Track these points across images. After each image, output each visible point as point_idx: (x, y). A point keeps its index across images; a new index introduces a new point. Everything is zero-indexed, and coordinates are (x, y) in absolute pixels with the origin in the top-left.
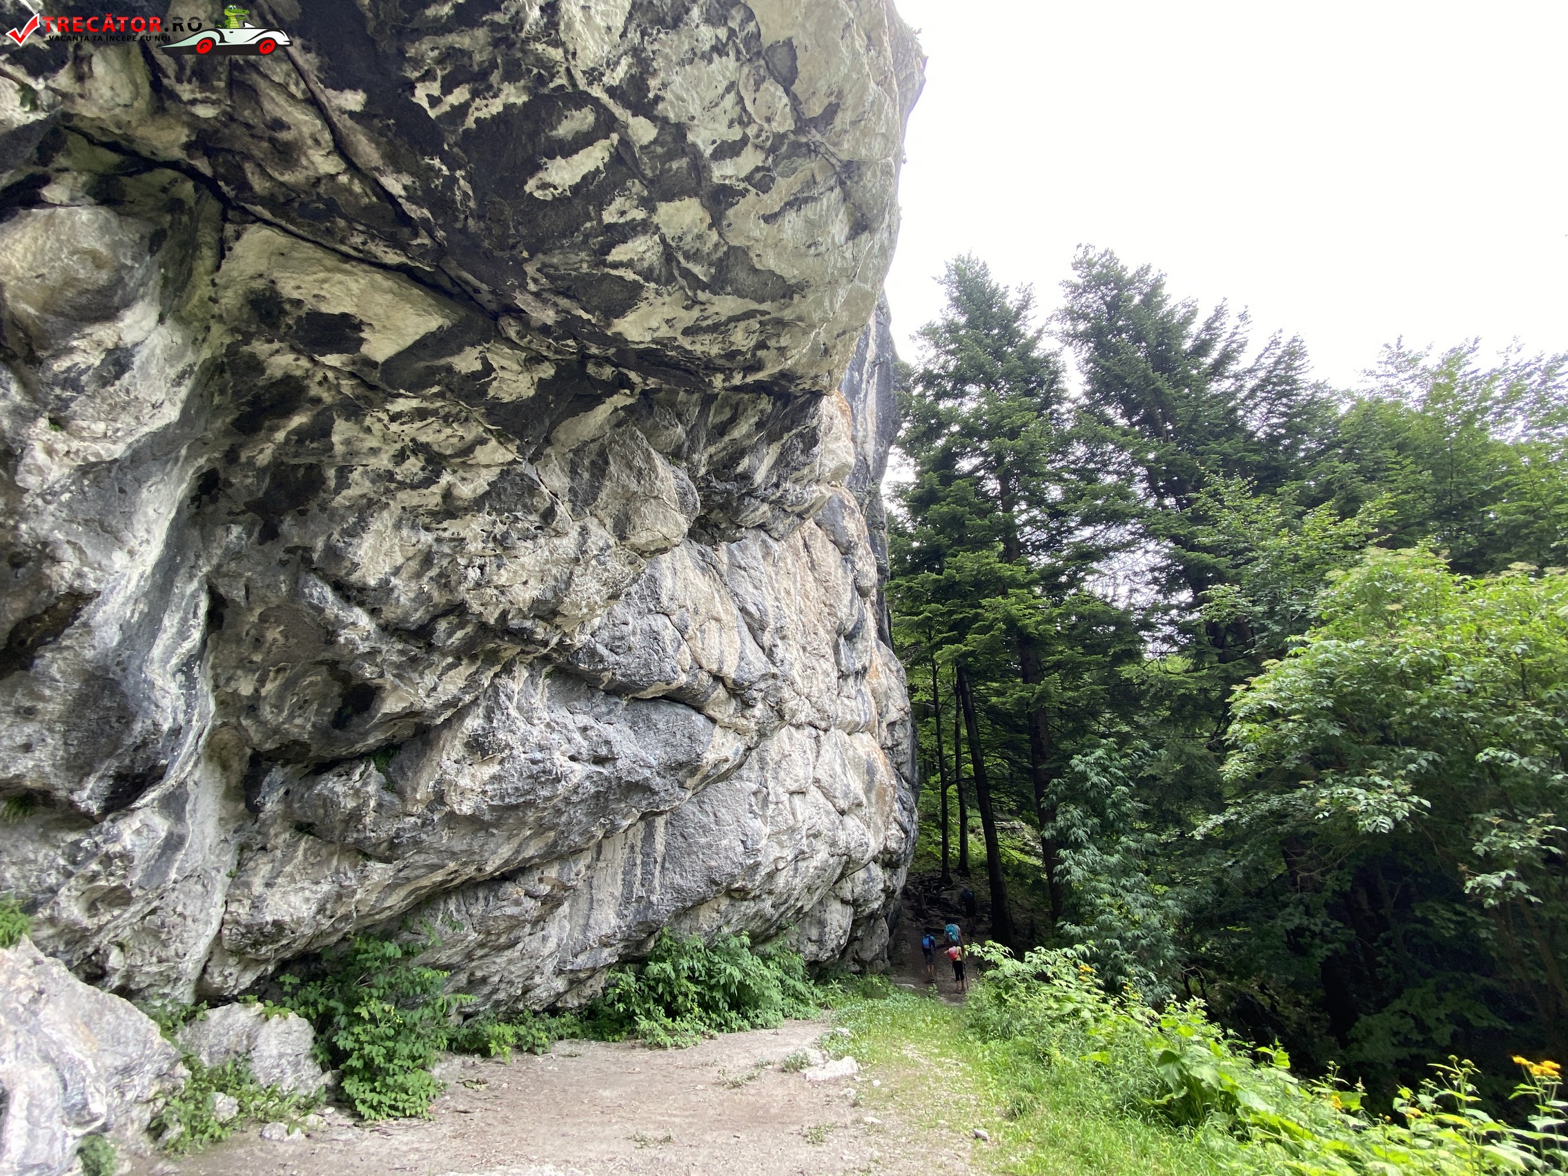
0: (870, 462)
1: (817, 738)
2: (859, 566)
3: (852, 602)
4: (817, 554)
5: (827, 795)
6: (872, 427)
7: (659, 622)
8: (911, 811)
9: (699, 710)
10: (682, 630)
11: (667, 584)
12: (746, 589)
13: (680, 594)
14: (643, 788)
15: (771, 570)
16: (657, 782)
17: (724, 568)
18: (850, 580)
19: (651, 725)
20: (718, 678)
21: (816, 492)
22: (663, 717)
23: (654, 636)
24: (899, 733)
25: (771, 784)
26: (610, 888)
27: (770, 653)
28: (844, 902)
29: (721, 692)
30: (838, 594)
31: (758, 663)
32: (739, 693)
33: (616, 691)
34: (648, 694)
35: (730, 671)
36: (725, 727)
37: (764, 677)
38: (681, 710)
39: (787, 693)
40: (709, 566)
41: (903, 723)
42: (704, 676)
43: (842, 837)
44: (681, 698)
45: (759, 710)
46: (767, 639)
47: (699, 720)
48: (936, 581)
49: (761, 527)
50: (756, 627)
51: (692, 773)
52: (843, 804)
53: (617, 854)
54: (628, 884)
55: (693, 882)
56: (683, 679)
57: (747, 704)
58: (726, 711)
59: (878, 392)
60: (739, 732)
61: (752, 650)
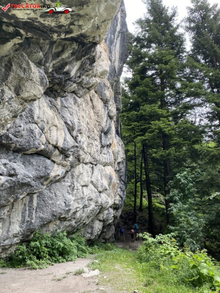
0: (116, 69)
1: (93, 168)
2: (110, 108)
3: (107, 121)
4: (95, 103)
5: (96, 187)
6: (117, 56)
7: (33, 126)
8: (124, 191)
9: (49, 158)
10: (42, 129)
11: (37, 112)
12: (67, 115)
13: (42, 116)
14: (28, 185)
15: (77, 109)
16: (33, 183)
17: (59, 107)
18: (107, 113)
19: (30, 163)
20: (56, 147)
21: (95, 80)
22: (35, 160)
23: (32, 131)
24: (121, 166)
25: (75, 183)
26: (17, 218)
27: (75, 139)
28: (100, 221)
29: (57, 152)
30: (102, 118)
31: (71, 142)
32: (64, 152)
33: (17, 151)
34: (29, 152)
35: (60, 144)
36: (58, 164)
37: (73, 147)
38: (42, 158)
39: (81, 152)
40: (53, 106)
41: (123, 162)
42: (50, 146)
43: (100, 200)
44: (42, 154)
45: (71, 158)
46: (74, 133)
47: (48, 162)
48: (137, 114)
49: (74, 92)
50: (70, 129)
51: (46, 180)
52: (100, 189)
53: (19, 207)
54: (23, 217)
55: (47, 215)
56: (43, 147)
57: (67, 156)
58: (59, 159)
59: (120, 43)
60: (63, 166)
61: (69, 137)
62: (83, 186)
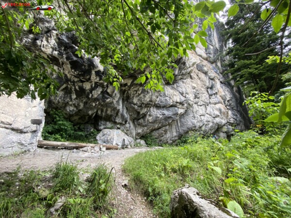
1: (206, 107)
2: (209, 75)
3: (209, 82)
4: (200, 76)
5: (210, 115)
7: (166, 98)
9: (176, 107)
10: (170, 98)
11: (166, 93)
12: (180, 89)
13: (169, 93)
14: (170, 117)
16: (173, 116)
17: (176, 87)
18: (208, 78)
19: (169, 110)
20: (177, 102)
21: (190, 69)
22: (171, 109)
23: (166, 100)
24: (230, 102)
26: (174, 130)
27: (185, 97)
29: (178, 104)
30: (206, 82)
31: (183, 99)
33: (163, 107)
34: (168, 106)
35: (178, 101)
36: (181, 108)
37: (185, 100)
38: (173, 108)
39: (189, 102)
40: (173, 88)
41: (231, 100)
42: (175, 103)
44: (172, 106)
45: (186, 105)
46: (184, 95)
47: (176, 108)
50: (182, 94)
51: (178, 115)
54: (176, 130)
55: (185, 129)
56: (172, 104)
57: (183, 105)
58: (180, 106)
60: (183, 109)
61: (182, 97)
62: (200, 116)
